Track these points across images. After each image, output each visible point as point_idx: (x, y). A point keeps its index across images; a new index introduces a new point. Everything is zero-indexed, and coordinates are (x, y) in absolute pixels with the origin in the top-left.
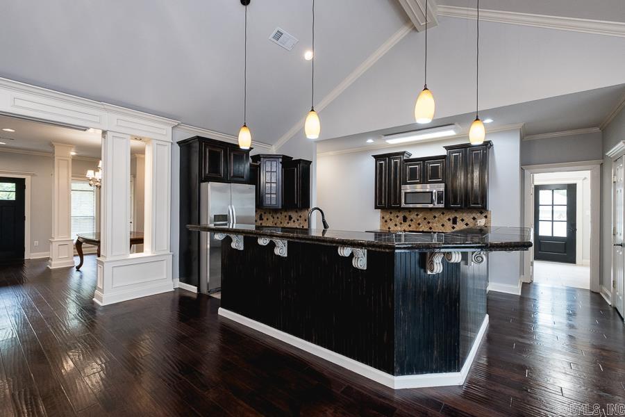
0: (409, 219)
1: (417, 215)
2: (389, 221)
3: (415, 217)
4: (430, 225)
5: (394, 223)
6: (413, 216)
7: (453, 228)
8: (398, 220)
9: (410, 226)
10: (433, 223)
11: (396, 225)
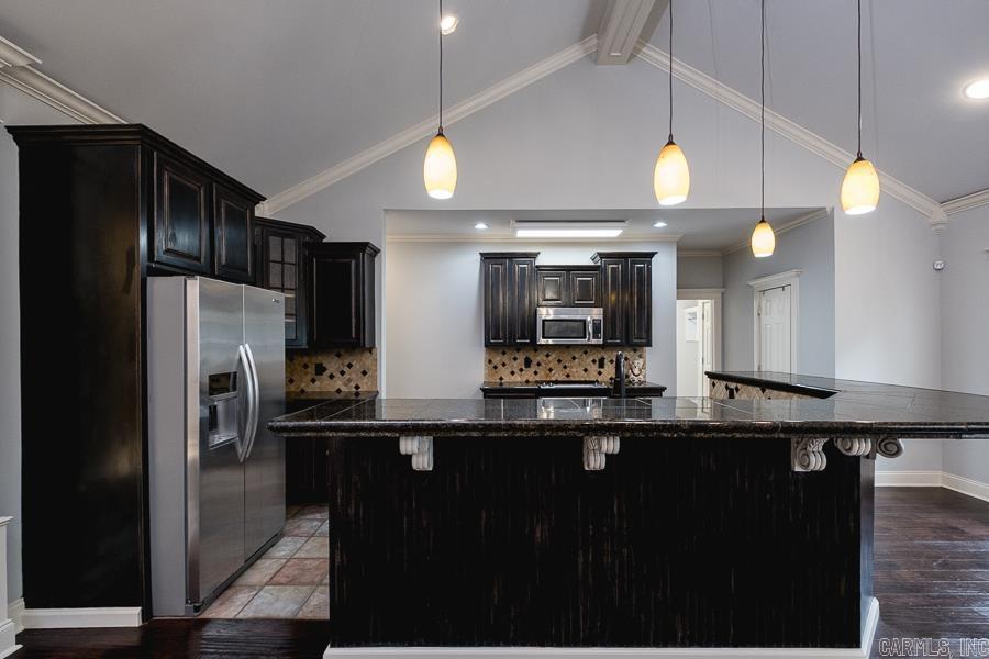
0: (535, 362)
1: (548, 356)
2: (500, 367)
3: (545, 358)
4: (568, 370)
5: (510, 370)
6: (541, 357)
7: (600, 373)
8: (515, 364)
9: (536, 373)
10: (572, 367)
11: (513, 373)
